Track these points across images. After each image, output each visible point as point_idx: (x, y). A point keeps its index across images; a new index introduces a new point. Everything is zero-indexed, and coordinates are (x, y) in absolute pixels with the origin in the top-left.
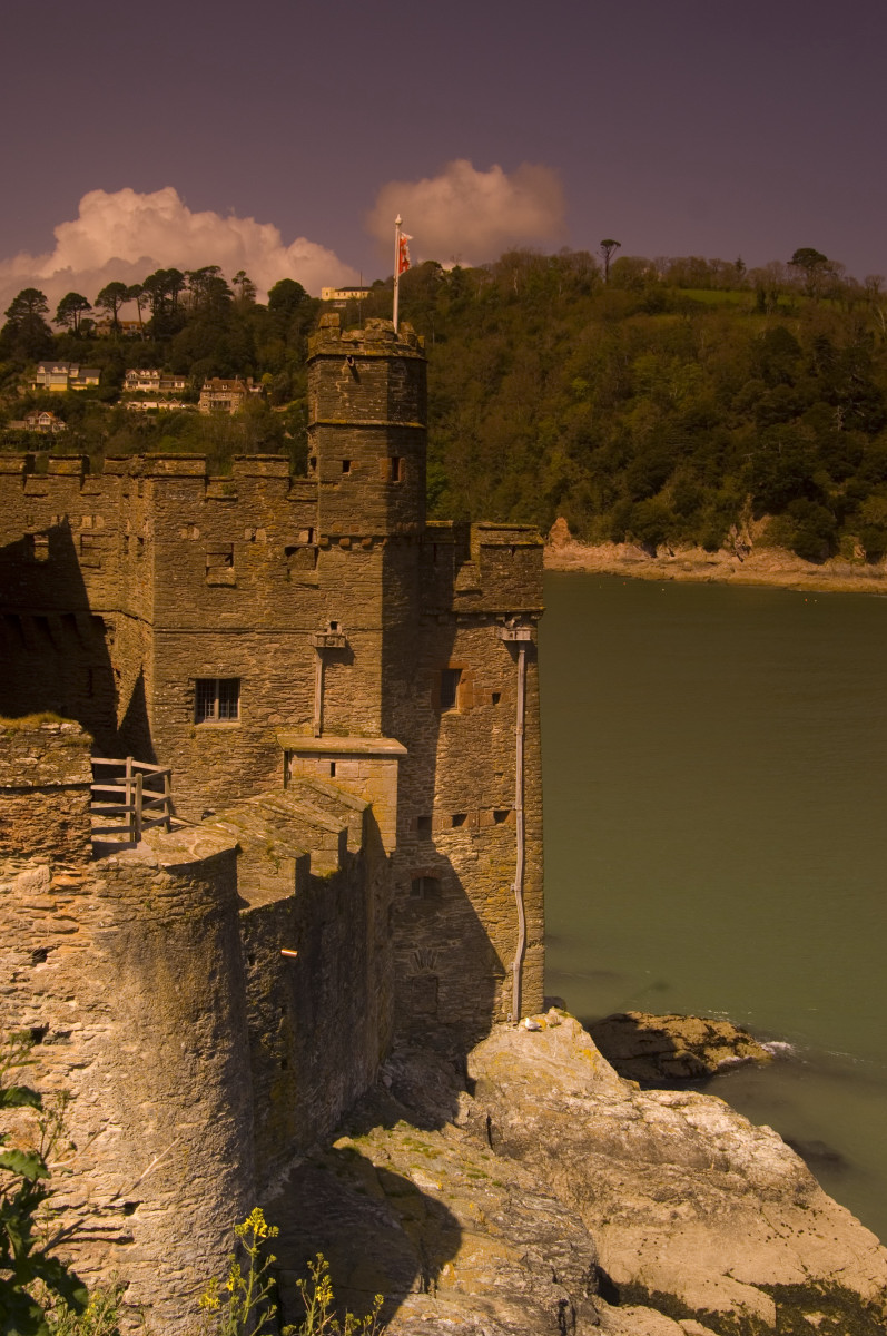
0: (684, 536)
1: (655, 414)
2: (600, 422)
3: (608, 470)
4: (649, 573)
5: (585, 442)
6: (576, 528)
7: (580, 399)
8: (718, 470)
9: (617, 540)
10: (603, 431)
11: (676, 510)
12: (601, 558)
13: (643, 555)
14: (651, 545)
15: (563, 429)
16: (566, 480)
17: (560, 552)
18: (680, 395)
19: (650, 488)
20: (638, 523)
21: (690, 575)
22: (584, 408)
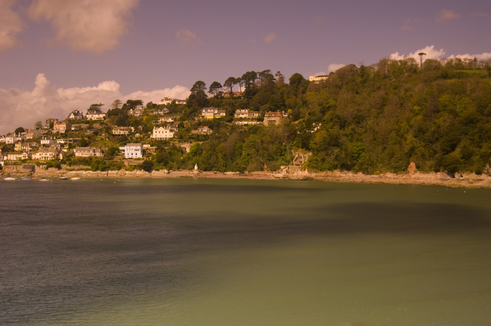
0: (466, 169)
1: (450, 118)
2: (427, 123)
3: (431, 142)
4: (454, 185)
5: (421, 131)
6: (419, 166)
7: (417, 114)
8: (480, 140)
9: (437, 171)
10: (428, 126)
11: (462, 158)
12: (430, 178)
13: (449, 177)
14: (452, 173)
15: (411, 126)
16: (413, 146)
17: (413, 176)
18: (460, 111)
19: (450, 149)
20: (446, 164)
21: (472, 185)
22: (419, 117)
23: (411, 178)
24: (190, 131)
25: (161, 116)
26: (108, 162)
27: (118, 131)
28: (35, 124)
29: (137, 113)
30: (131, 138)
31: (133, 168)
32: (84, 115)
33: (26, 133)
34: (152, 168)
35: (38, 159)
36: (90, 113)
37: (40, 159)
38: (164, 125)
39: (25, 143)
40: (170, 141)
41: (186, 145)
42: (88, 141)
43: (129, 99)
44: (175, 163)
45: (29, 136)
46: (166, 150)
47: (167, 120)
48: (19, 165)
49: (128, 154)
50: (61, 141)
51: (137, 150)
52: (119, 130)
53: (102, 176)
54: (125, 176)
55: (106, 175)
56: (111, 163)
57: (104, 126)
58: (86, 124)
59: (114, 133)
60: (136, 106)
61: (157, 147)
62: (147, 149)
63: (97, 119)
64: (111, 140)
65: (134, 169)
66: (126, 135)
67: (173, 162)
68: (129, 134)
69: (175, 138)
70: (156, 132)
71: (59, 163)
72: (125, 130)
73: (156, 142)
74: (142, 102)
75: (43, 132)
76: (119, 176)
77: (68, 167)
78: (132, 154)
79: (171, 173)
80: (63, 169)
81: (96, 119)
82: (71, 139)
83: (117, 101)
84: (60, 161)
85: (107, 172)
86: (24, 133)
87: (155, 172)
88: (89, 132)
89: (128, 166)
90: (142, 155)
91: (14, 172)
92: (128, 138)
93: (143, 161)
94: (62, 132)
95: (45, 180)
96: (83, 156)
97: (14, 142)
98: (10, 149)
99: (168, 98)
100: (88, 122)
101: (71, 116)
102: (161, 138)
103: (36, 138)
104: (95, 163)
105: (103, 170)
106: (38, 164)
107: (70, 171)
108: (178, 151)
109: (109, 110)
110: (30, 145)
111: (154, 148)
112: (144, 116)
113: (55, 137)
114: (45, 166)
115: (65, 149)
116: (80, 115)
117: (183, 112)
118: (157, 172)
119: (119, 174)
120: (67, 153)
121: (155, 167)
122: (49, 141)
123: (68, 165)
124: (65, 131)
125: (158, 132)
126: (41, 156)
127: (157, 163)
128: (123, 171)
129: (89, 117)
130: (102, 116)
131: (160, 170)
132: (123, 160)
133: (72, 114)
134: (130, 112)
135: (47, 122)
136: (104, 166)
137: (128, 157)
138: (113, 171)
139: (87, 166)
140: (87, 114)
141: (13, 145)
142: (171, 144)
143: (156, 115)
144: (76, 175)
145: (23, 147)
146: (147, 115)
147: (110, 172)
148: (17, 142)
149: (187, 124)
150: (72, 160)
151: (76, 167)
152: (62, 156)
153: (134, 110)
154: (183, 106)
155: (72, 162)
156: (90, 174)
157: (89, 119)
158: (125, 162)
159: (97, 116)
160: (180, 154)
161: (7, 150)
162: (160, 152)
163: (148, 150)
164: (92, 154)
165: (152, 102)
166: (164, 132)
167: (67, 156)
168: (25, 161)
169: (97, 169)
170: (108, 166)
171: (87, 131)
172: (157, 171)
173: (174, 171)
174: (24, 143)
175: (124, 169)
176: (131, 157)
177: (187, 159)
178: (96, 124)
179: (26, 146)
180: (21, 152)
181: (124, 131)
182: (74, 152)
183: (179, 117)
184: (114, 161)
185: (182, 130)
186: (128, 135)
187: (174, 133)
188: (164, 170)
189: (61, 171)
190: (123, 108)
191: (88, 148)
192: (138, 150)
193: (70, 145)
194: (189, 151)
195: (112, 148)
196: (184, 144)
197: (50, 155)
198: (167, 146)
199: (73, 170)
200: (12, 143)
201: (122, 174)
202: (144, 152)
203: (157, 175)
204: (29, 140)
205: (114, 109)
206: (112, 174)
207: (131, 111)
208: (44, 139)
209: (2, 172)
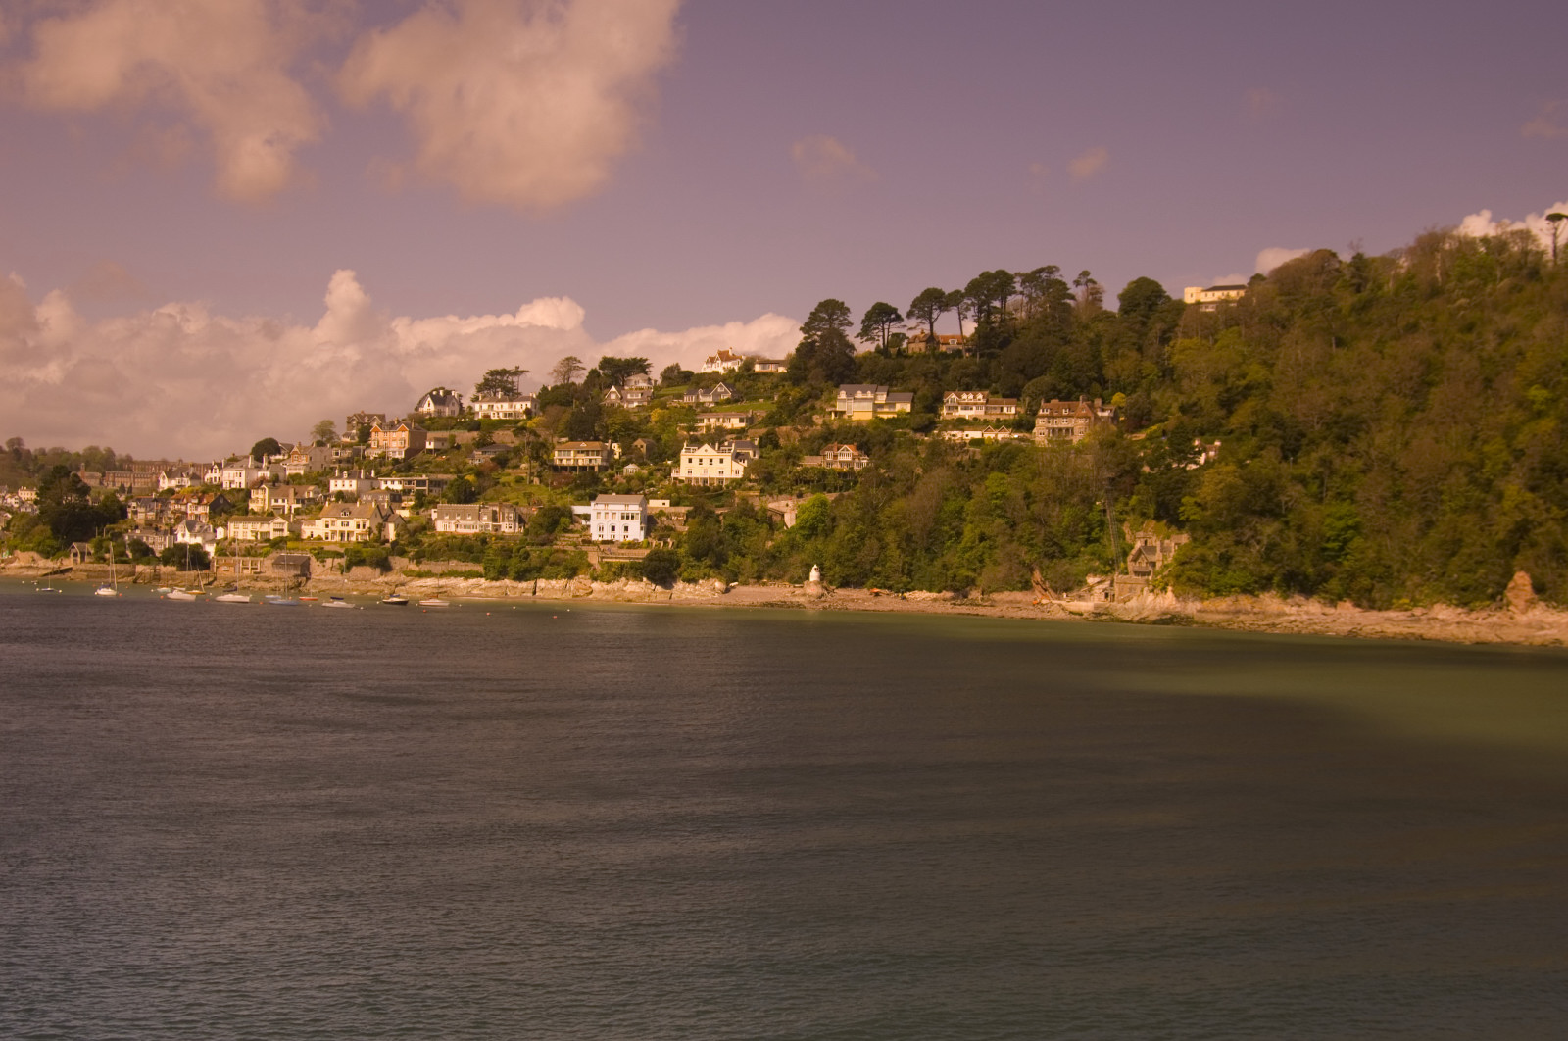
5: (1551, 471)
6: (1543, 585)
7: (1539, 414)
15: (1519, 454)
16: (1525, 520)
22: (1547, 425)
23: (1516, 625)
24: (799, 459)
25: (707, 411)
26: (536, 554)
27: (569, 455)
28: (314, 430)
29: (630, 398)
30: (611, 477)
31: (615, 573)
32: (466, 403)
33: (286, 457)
34: (676, 573)
35: (320, 538)
36: (484, 397)
37: (327, 538)
38: (717, 438)
39: (283, 486)
40: (734, 488)
41: (783, 503)
42: (477, 484)
43: (609, 355)
44: (748, 560)
45: (295, 467)
46: (721, 517)
47: (724, 422)
48: (260, 555)
49: (601, 529)
50: (393, 482)
51: (628, 518)
52: (572, 452)
53: (518, 595)
54: (591, 596)
55: (530, 595)
56: (545, 554)
57: (527, 438)
58: (470, 430)
59: (557, 462)
60: (629, 376)
61: (691, 508)
62: (661, 513)
63: (505, 415)
64: (549, 482)
65: (617, 576)
66: (596, 469)
67: (743, 556)
68: (604, 464)
69: (750, 481)
70: (690, 461)
71: (384, 552)
72: (593, 451)
73: (687, 492)
74: (649, 365)
75: (337, 454)
76: (571, 597)
77: (413, 567)
78: (613, 529)
79: (733, 591)
80: (395, 571)
81: (501, 416)
82: (424, 477)
83: (568, 359)
84: (388, 545)
85: (532, 583)
86: (281, 457)
87: (684, 588)
88: (480, 458)
89: (598, 567)
90: (643, 533)
91: (247, 578)
92: (600, 476)
93: (645, 552)
94: (397, 456)
95: (341, 604)
96: (459, 531)
97: (247, 484)
98: (234, 506)
99: (730, 354)
100: (476, 426)
101: (426, 405)
102: (705, 481)
103: (314, 474)
104: (495, 555)
105: (521, 577)
106: (319, 553)
107: (417, 579)
108: (757, 521)
109: (545, 389)
110: (296, 494)
111: (683, 509)
112: (652, 408)
113: (373, 472)
114: (343, 561)
115: (403, 508)
116: (453, 404)
117: (776, 399)
118: (690, 588)
119: (570, 590)
120: (409, 522)
121: (685, 571)
122: (354, 483)
123: (411, 559)
124: (406, 451)
125: (695, 461)
126: (328, 530)
127: (691, 559)
128: (585, 582)
129: (481, 409)
130: (520, 407)
131: (700, 582)
132: (584, 548)
133: (429, 399)
134: (609, 396)
135: (348, 423)
136: (525, 565)
137: (600, 539)
138: (553, 582)
139: (471, 564)
140: (476, 400)
141: (247, 495)
142: (737, 500)
143: (691, 407)
144: (436, 591)
145: (277, 501)
146: (663, 406)
147: (542, 583)
148: (258, 484)
149: (788, 436)
150: (426, 545)
151: (438, 567)
152: (396, 528)
153: (620, 388)
154: (775, 380)
155: (424, 551)
156: (481, 589)
157: (480, 417)
158: (590, 554)
159: (506, 406)
160: (764, 530)
161: (226, 508)
162: (701, 524)
163: (665, 518)
164: (487, 526)
165: (680, 364)
166: (716, 461)
167: (409, 532)
168: (278, 544)
169: (502, 574)
170: (538, 565)
171: (475, 452)
172: (691, 585)
173: (745, 584)
174: (280, 487)
175: (588, 577)
176: (609, 539)
177: (786, 549)
178: (501, 433)
179: (285, 497)
180: (269, 516)
181: (588, 455)
182: (431, 519)
183: (765, 414)
184: (557, 551)
185: (772, 454)
186: (603, 469)
187: (745, 464)
188: (711, 581)
189: (391, 578)
190: (586, 383)
191: (476, 506)
192: (633, 517)
193: (420, 496)
194: (794, 523)
195: (550, 509)
196: (777, 500)
197: (358, 527)
198: (722, 506)
199: (429, 575)
200: (243, 486)
201: (581, 593)
202: (650, 522)
203: (690, 597)
204: (295, 479)
205: (558, 384)
206: (548, 589)
207: (613, 394)
208: (341, 477)
209: (207, 576)
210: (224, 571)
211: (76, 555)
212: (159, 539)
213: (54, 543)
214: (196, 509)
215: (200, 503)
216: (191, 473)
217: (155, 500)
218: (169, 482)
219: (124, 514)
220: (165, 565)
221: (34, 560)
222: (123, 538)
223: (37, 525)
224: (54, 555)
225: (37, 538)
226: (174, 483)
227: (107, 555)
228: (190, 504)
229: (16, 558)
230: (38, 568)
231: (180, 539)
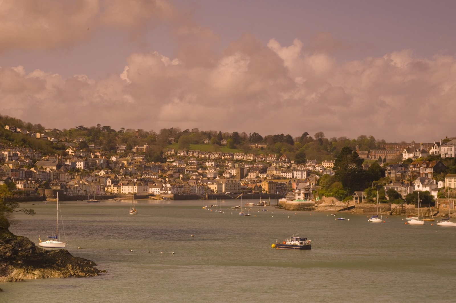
98: (448, 168)
161: (443, 170)
209: (433, 211)
210: (443, 207)
211: (356, 198)
212: (404, 189)
213: (345, 192)
214: (425, 171)
215: (427, 167)
216: (421, 149)
217: (401, 166)
218: (409, 155)
219: (383, 175)
220: (408, 204)
221: (333, 202)
222: (383, 188)
223: (334, 182)
224: (344, 198)
225: (335, 189)
226: (411, 156)
227: (374, 199)
228: (421, 168)
229: (323, 201)
230: (336, 206)
231: (416, 188)
